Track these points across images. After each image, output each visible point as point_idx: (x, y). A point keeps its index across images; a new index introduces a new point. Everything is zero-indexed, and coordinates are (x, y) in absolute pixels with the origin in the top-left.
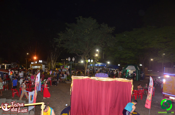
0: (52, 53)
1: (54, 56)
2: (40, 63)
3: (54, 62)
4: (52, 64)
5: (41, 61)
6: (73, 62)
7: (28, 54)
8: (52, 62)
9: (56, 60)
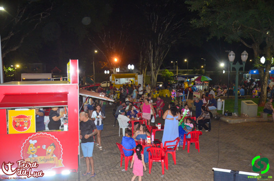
0: (151, 47)
1: (157, 53)
2: (130, 71)
3: (157, 69)
4: (153, 73)
5: (131, 67)
6: (244, 64)
7: (96, 51)
8: (152, 67)
9: (161, 63)
